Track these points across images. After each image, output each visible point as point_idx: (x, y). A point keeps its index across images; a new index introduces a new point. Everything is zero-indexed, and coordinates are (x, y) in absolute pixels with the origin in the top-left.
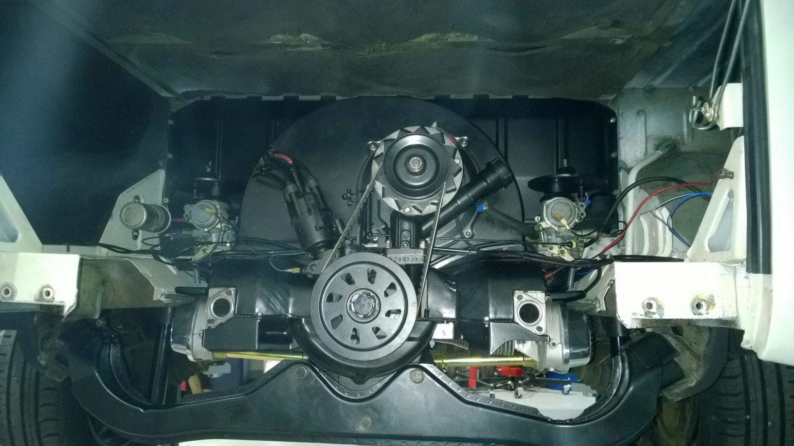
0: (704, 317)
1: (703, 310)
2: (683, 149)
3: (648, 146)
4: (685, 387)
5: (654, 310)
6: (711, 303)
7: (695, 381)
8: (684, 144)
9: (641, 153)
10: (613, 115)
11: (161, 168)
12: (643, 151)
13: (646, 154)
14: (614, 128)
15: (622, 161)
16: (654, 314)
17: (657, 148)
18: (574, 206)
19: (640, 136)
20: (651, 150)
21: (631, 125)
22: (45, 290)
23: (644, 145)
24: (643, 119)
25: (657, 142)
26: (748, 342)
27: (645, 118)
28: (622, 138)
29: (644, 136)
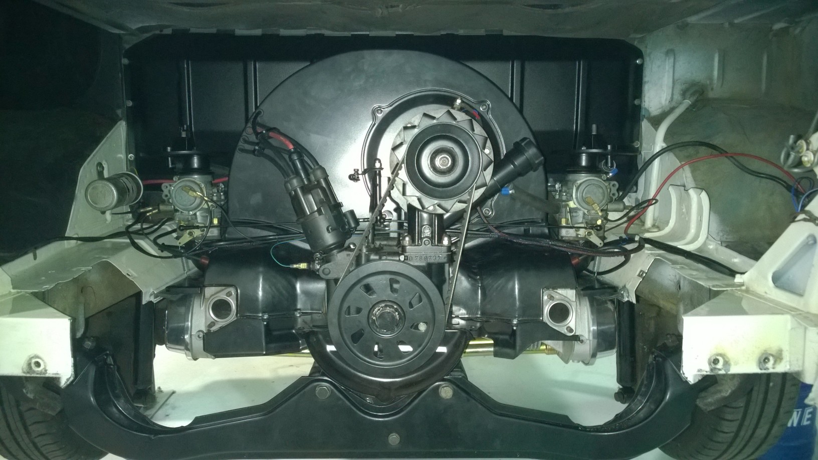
0: (771, 371)
1: (770, 365)
2: (711, 95)
3: (674, 92)
4: (718, 396)
5: (720, 366)
6: (778, 357)
7: (730, 391)
8: (712, 89)
9: (666, 100)
10: (640, 55)
11: (120, 120)
12: (669, 98)
13: (672, 100)
14: (640, 70)
15: (645, 109)
16: (720, 370)
17: (684, 94)
18: (606, 186)
19: (667, 80)
20: (677, 97)
21: (659, 67)
22: (34, 361)
23: (671, 91)
24: (672, 60)
25: (684, 87)
27: (675, 59)
28: (648, 82)
29: (671, 80)
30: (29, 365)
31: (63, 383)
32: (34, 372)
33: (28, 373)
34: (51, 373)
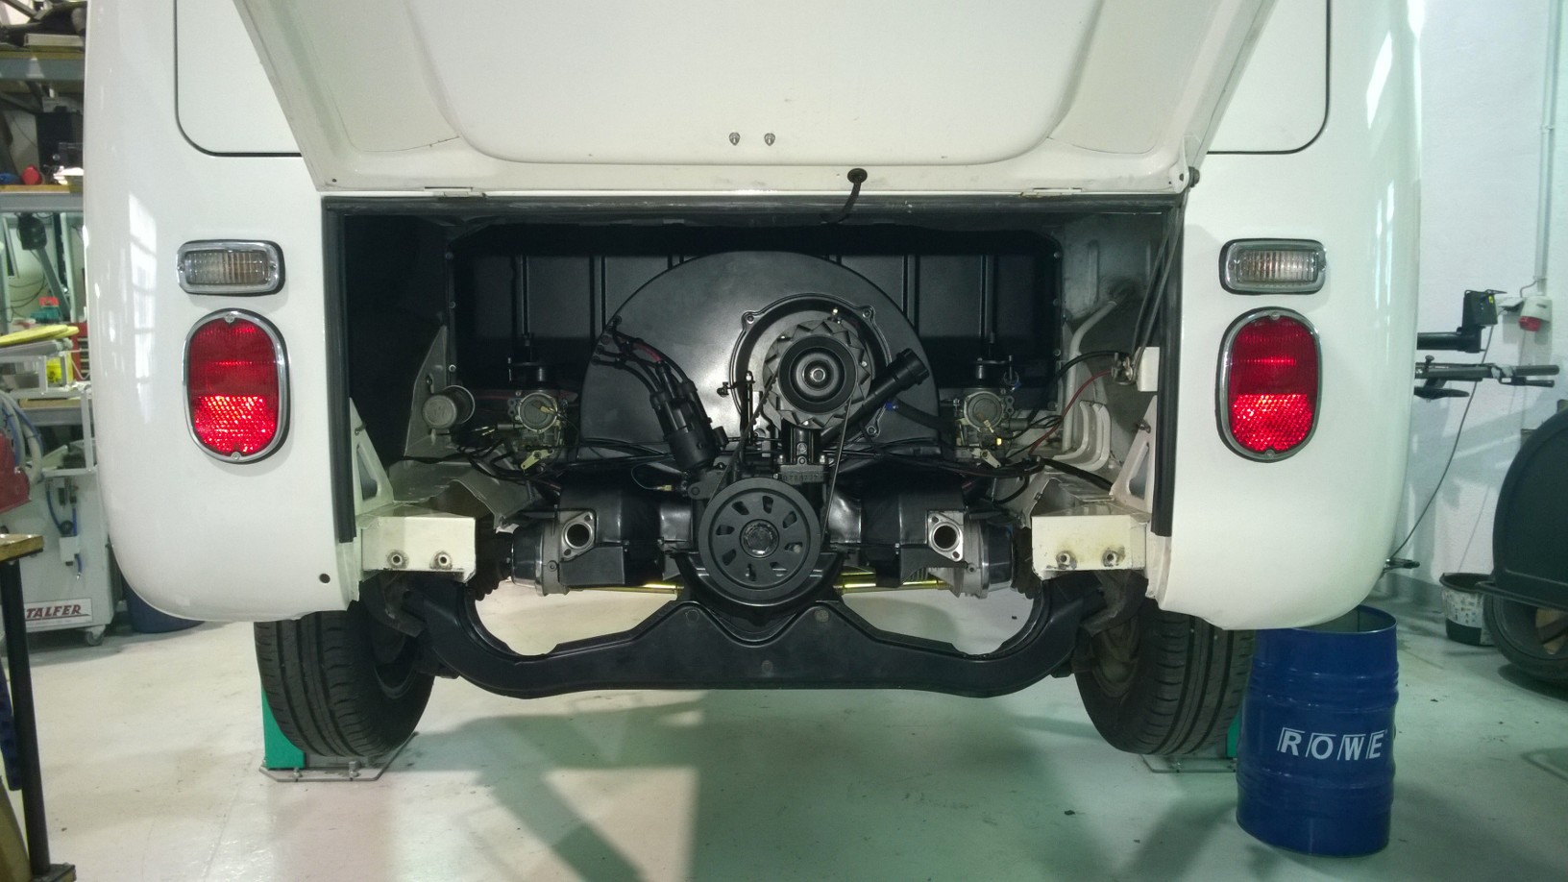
0: (1115, 567)
1: (1113, 562)
3: (1100, 290)
4: (1105, 619)
5: (1067, 563)
6: (1121, 554)
7: (1117, 612)
9: (1090, 300)
10: (1058, 248)
11: (442, 325)
12: (1094, 297)
13: (1097, 299)
14: (1060, 261)
15: (1067, 311)
16: (1067, 566)
17: (1111, 293)
18: (1000, 402)
19: (1091, 277)
20: (1104, 296)
21: (1081, 261)
22: (441, 556)
23: (1095, 290)
24: (1096, 253)
25: (1111, 285)
26: (1152, 593)
27: (1099, 253)
28: (1068, 279)
29: (1095, 277)
30: (436, 560)
31: (466, 577)
32: (440, 567)
33: (435, 568)
34: (455, 568)
